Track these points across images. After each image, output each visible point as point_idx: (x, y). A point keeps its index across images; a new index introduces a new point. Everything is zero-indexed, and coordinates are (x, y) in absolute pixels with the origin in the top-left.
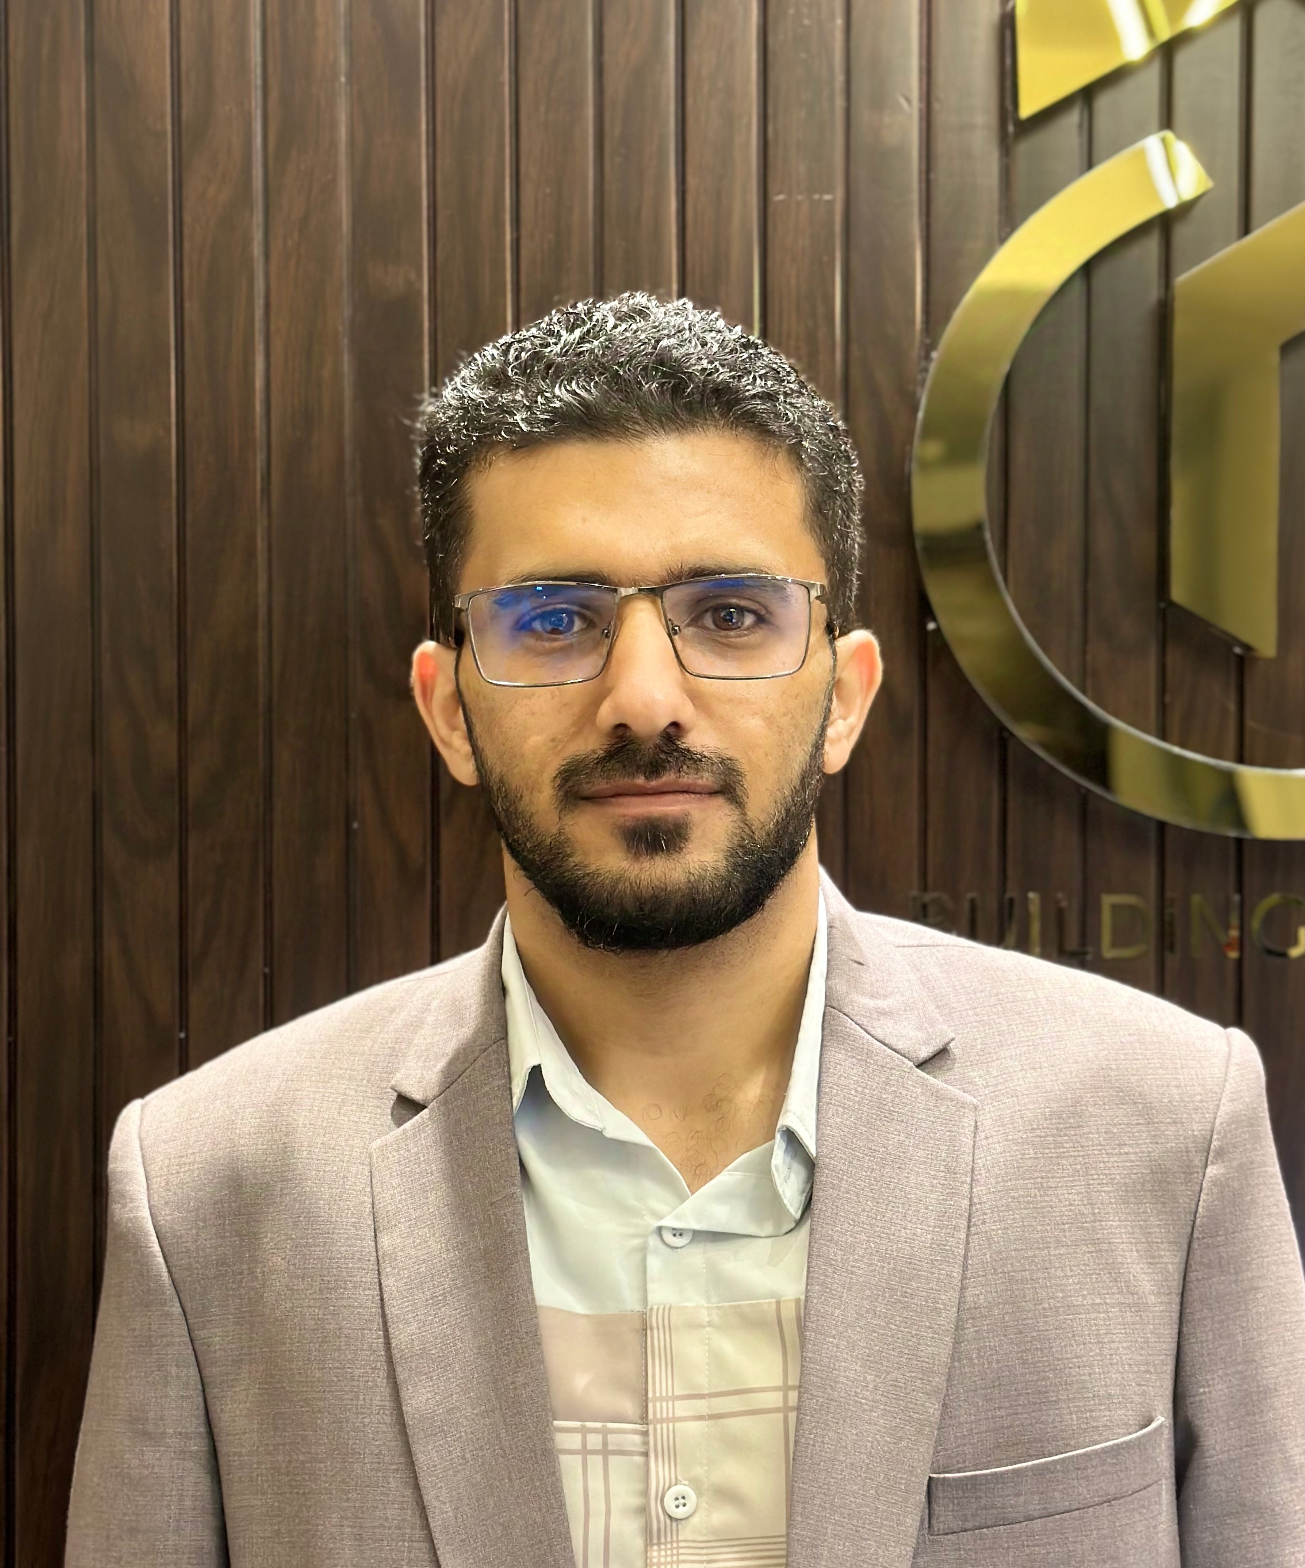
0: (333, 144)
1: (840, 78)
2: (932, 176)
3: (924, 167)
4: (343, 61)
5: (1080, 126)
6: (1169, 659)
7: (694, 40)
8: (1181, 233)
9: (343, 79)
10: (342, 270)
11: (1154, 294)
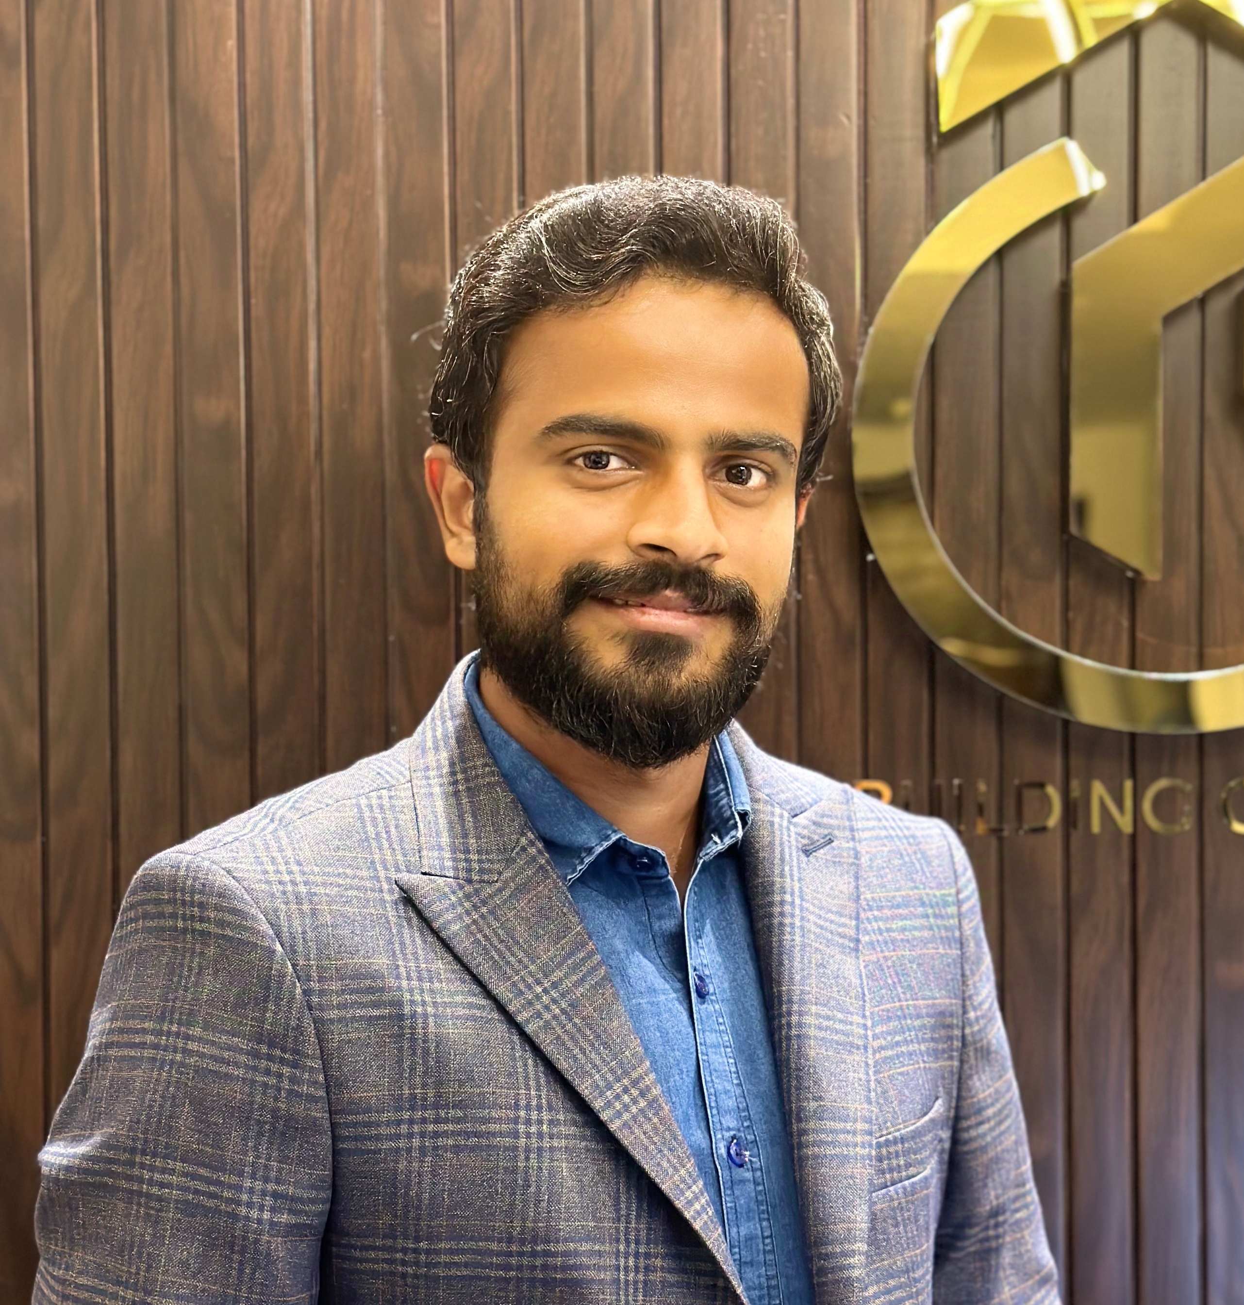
0: (372, 167)
1: (791, 102)
2: (869, 181)
3: (862, 173)
4: (379, 97)
5: (994, 137)
6: (1072, 583)
7: (668, 72)
8: (1080, 224)
9: (379, 112)
10: (380, 271)
11: (1056, 276)
